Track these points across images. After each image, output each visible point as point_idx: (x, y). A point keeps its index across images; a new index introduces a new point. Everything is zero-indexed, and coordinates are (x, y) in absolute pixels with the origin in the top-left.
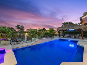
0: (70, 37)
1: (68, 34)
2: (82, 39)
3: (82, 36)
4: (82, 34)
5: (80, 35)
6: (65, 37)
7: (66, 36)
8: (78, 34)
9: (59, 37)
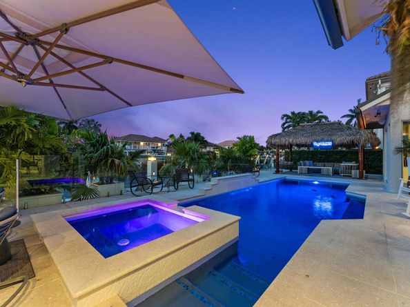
0: (318, 172)
1: (307, 162)
2: (361, 177)
3: (361, 167)
4: (360, 158)
5: (353, 164)
6: (296, 173)
7: (302, 167)
8: (346, 161)
9: (277, 172)
